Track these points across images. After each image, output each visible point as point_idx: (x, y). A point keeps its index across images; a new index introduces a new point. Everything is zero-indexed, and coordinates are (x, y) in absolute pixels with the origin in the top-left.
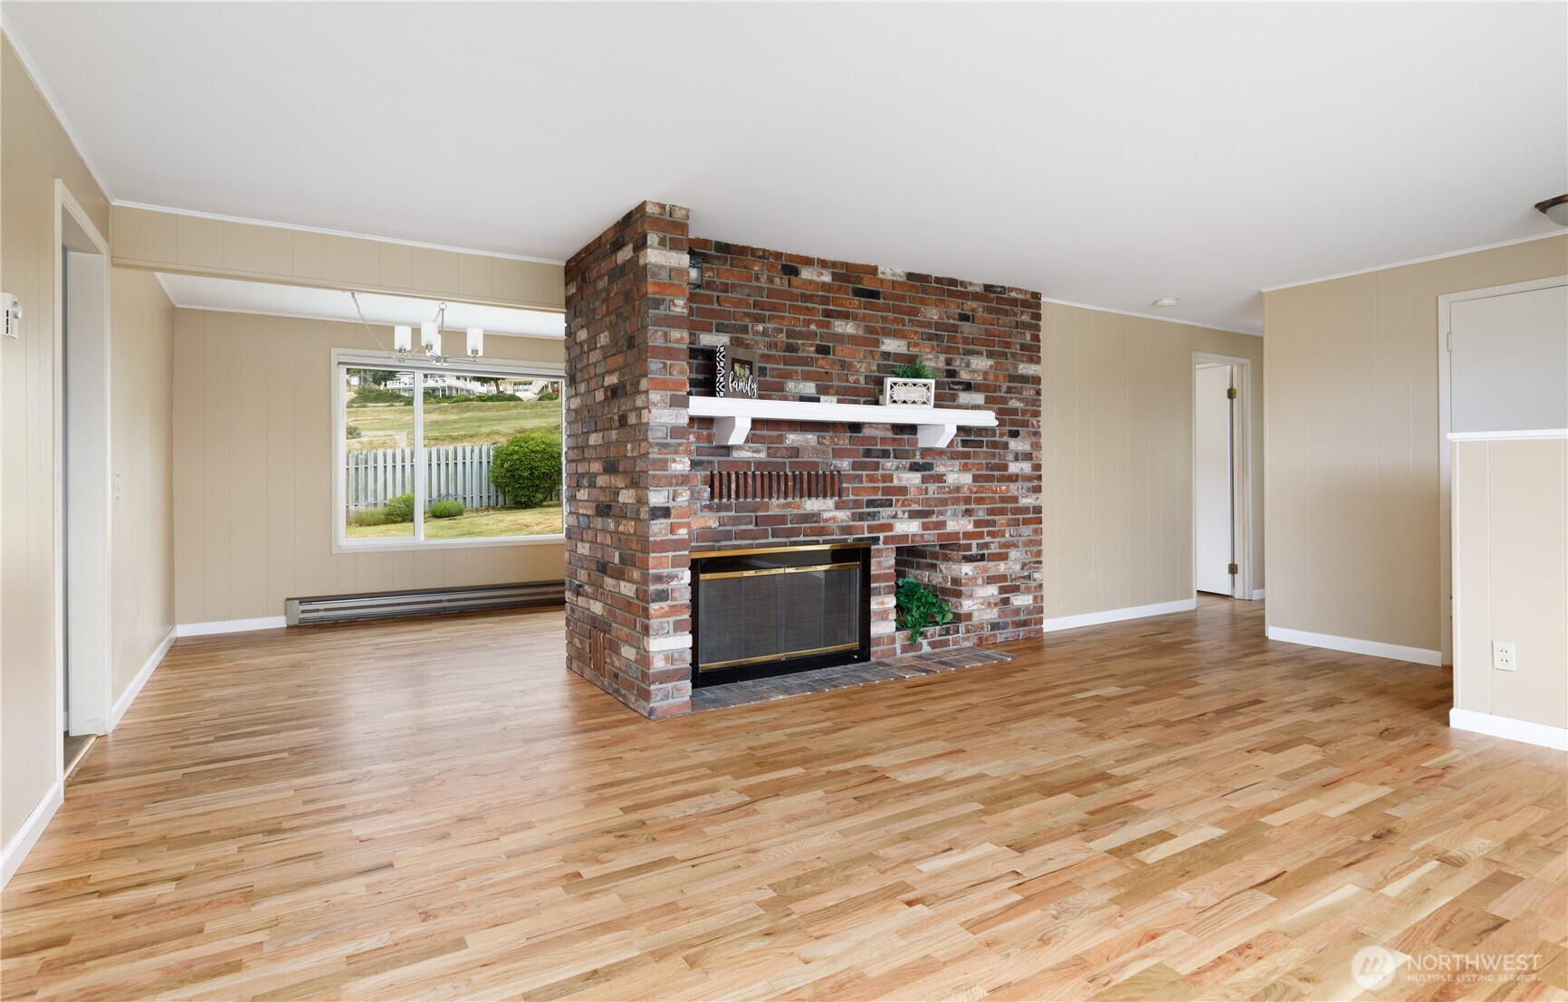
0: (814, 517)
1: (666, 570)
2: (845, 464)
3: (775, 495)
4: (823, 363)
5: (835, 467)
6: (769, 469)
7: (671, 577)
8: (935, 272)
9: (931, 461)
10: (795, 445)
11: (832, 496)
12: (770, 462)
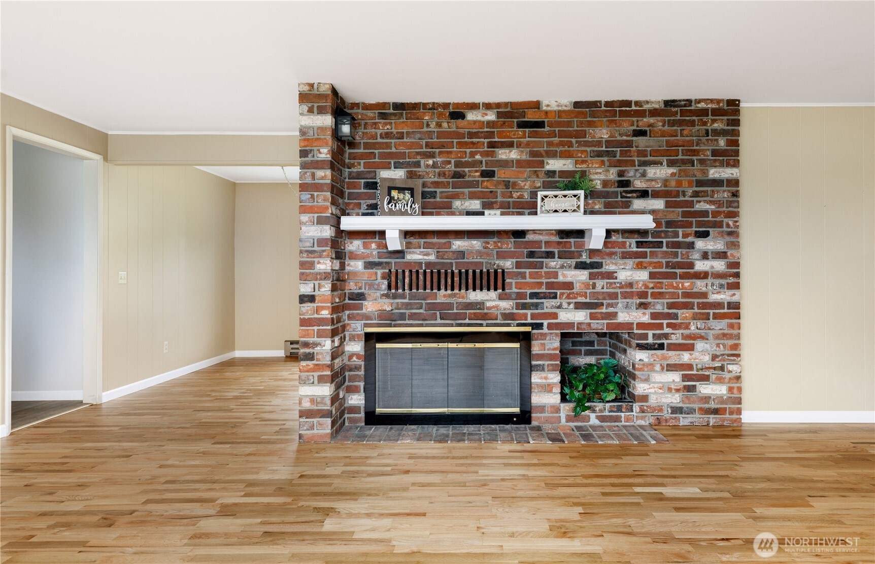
0: (480, 305)
1: (313, 339)
2: (508, 264)
3: (443, 287)
4: (488, 185)
5: (498, 266)
6: (438, 268)
7: (316, 345)
8: (604, 97)
9: (600, 261)
10: (461, 249)
11: (496, 289)
12: (437, 263)
